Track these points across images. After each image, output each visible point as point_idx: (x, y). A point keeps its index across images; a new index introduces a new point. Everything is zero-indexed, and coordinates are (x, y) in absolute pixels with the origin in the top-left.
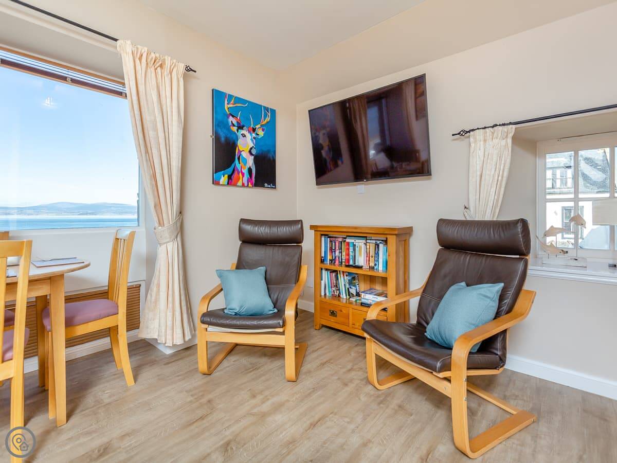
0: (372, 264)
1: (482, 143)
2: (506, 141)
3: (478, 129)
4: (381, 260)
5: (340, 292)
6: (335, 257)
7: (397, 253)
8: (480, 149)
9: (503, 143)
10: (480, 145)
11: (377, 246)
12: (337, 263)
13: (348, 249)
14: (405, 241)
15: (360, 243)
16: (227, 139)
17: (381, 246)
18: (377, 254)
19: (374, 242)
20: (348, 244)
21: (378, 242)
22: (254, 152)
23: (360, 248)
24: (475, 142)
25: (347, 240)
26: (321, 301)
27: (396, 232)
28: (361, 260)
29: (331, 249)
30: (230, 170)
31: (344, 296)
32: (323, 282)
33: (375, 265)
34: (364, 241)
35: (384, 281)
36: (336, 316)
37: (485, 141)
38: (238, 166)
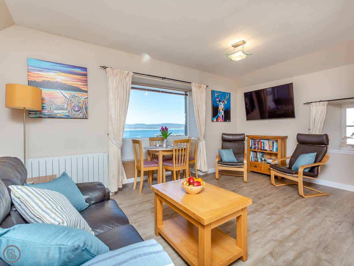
0: (271, 149)
1: (315, 107)
2: (324, 107)
3: (314, 102)
4: (275, 148)
5: (258, 160)
6: (256, 147)
7: (281, 145)
8: (314, 109)
9: (323, 107)
10: (314, 108)
11: (273, 143)
12: (257, 149)
13: (261, 144)
14: (284, 141)
15: (266, 142)
16: (216, 106)
17: (275, 143)
18: (273, 146)
19: (272, 141)
20: (261, 142)
21: (274, 141)
22: (224, 109)
23: (266, 143)
24: (312, 106)
25: (261, 141)
26: (250, 163)
27: (281, 138)
28: (267, 148)
29: (254, 144)
30: (217, 116)
31: (259, 161)
32: (251, 156)
33: (273, 149)
34: (268, 141)
35: (276, 155)
36: (257, 167)
37: (316, 106)
38: (219, 115)
